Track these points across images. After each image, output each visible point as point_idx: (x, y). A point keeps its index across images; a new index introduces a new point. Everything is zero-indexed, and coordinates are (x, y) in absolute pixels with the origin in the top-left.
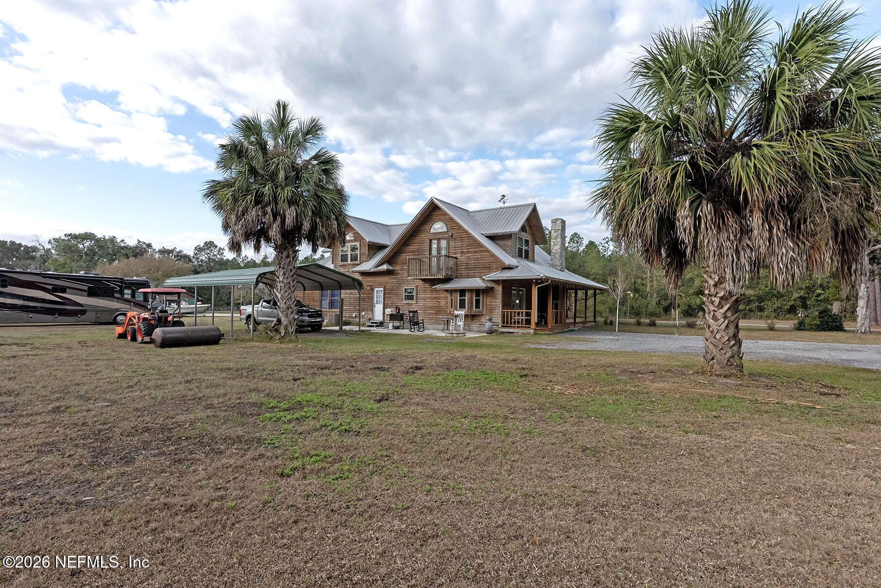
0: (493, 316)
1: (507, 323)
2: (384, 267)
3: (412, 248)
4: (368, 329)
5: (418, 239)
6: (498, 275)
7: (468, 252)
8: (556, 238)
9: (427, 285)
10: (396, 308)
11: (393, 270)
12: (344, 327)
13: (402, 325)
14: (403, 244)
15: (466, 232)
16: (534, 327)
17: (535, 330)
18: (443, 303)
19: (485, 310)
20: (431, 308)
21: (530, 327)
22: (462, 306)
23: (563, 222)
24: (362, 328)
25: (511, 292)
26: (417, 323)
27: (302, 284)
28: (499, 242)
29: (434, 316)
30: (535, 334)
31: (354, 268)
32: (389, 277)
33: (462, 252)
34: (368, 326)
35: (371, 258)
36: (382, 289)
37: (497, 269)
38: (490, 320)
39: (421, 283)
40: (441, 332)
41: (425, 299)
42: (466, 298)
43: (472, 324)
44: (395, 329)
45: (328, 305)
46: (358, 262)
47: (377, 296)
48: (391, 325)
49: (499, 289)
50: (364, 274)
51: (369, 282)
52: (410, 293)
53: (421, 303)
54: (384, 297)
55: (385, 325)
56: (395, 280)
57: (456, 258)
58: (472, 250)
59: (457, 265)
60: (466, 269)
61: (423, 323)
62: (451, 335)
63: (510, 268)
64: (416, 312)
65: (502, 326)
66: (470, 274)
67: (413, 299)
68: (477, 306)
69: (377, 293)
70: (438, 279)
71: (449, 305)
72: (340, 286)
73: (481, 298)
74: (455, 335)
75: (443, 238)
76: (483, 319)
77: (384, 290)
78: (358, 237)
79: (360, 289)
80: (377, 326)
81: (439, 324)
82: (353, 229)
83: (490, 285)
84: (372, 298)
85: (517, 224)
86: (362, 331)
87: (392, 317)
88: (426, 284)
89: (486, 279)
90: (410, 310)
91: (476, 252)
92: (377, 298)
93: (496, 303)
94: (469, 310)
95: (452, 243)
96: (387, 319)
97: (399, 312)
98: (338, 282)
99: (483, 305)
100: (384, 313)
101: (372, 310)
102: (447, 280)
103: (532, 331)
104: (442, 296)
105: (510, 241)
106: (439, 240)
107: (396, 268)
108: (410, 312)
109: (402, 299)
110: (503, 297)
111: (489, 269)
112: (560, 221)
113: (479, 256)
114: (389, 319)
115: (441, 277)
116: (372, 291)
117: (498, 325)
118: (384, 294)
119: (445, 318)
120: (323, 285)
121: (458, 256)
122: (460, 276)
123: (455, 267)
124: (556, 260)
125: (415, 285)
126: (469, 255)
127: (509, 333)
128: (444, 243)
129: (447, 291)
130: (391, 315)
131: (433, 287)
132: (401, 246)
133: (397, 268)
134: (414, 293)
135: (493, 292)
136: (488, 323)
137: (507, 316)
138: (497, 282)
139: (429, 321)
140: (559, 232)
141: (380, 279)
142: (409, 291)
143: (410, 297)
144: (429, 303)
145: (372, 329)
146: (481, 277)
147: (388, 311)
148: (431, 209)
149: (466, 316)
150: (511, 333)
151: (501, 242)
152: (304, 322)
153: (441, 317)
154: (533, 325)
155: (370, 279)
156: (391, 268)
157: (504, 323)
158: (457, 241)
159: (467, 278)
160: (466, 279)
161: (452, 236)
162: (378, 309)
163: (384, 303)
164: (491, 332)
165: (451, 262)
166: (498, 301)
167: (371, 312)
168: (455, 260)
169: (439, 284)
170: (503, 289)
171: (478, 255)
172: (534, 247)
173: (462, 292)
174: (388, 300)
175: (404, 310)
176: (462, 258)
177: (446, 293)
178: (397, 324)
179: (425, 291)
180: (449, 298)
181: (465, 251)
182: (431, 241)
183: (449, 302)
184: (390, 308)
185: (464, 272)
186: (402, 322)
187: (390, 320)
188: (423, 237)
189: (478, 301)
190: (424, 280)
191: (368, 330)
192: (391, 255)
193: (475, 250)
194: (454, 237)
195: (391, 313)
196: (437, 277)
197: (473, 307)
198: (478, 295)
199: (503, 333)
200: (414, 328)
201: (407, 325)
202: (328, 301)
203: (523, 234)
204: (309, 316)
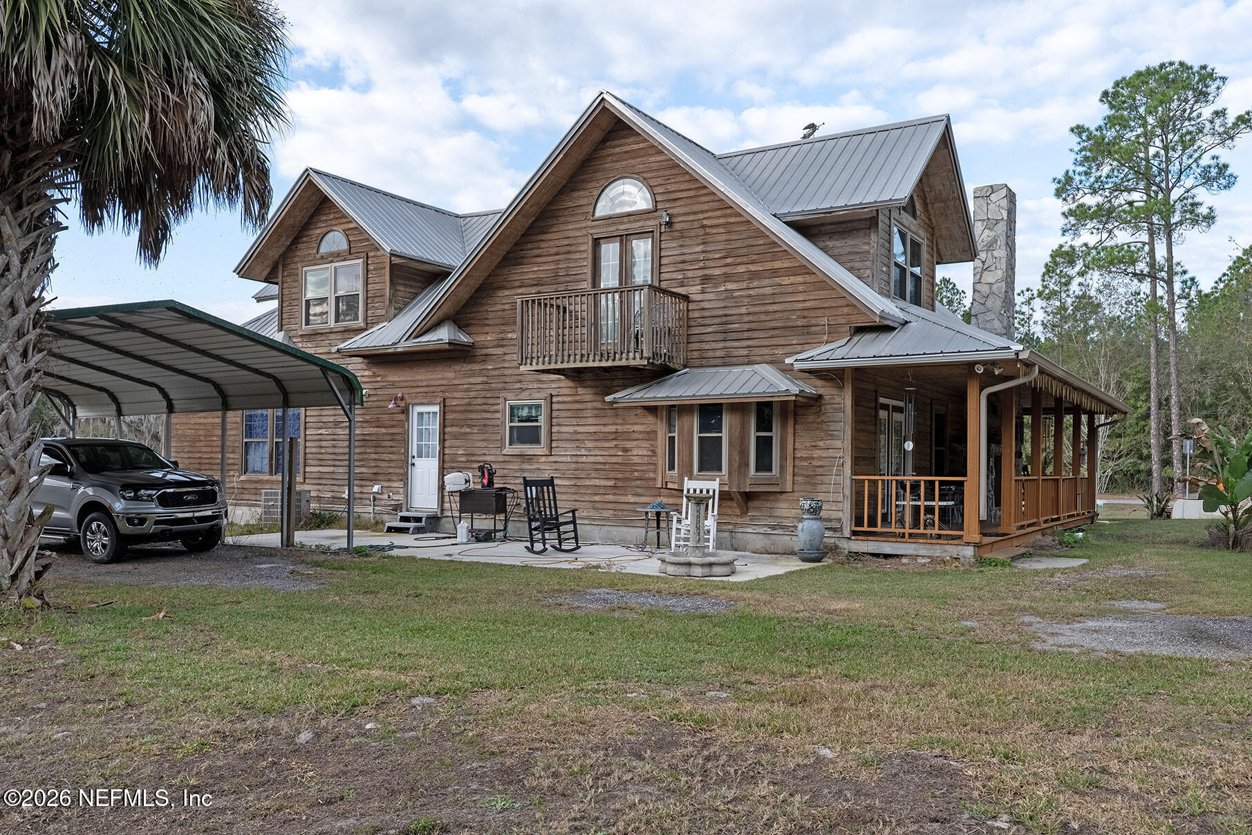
0: (821, 497)
1: (872, 522)
2: (443, 335)
3: (531, 271)
4: (384, 540)
5: (553, 240)
6: (840, 353)
7: (727, 277)
8: (990, 246)
9: (585, 394)
10: (481, 469)
11: (472, 346)
12: (300, 537)
13: (500, 526)
14: (505, 258)
15: (725, 206)
16: (976, 538)
17: (977, 546)
18: (639, 452)
19: (789, 477)
20: (598, 468)
21: (960, 537)
22: (710, 461)
23: (1011, 197)
24: (363, 539)
25: (876, 416)
26: (551, 524)
27: (162, 391)
28: (830, 244)
29: (610, 498)
30: (980, 561)
31: (344, 340)
32: (457, 368)
33: (706, 279)
34: (390, 530)
35: (400, 310)
36: (436, 409)
37: (833, 333)
38: (815, 511)
39: (562, 385)
40: (635, 554)
41: (576, 439)
42: (725, 435)
43: (742, 525)
44: (478, 540)
45: (266, 461)
46: (360, 323)
47: (420, 432)
48: (463, 527)
49: (842, 401)
50: (379, 359)
51: (393, 385)
52: (528, 419)
53: (565, 453)
54: (443, 434)
55: (446, 524)
56: (479, 380)
57: (686, 298)
58: (741, 269)
59: (687, 322)
60: (720, 336)
61: (574, 522)
62: (682, 570)
63: (883, 328)
64: (550, 482)
65: (854, 533)
66: (736, 353)
67: (537, 441)
68: (764, 464)
69: (420, 422)
70: (627, 367)
71: (662, 460)
72: (285, 394)
73: (775, 433)
74: (698, 571)
75: (641, 234)
76: (784, 509)
77: (444, 413)
78: (361, 245)
79: (351, 403)
80: (418, 530)
81: (627, 523)
82: (343, 216)
83: (811, 388)
84: (405, 441)
85: (897, 177)
86: (361, 552)
87: (469, 501)
88: (581, 391)
89: (798, 366)
90: (530, 476)
91: (755, 275)
92: (420, 438)
93: (831, 453)
94: (735, 477)
95: (672, 249)
96: (454, 504)
97: (491, 483)
98: (278, 382)
99: (783, 458)
100: (442, 487)
101: (405, 479)
102: (659, 372)
103: (969, 552)
104: (637, 428)
105: (873, 237)
106: (624, 239)
107: (481, 338)
108: (527, 483)
109: (502, 440)
110: (856, 430)
111: (807, 334)
112: (1004, 192)
113: (768, 290)
114: (456, 506)
115: (638, 362)
116: (402, 417)
117: (840, 530)
118: (443, 426)
119: (650, 503)
120: (230, 390)
121: (693, 290)
122: (704, 362)
123: (683, 331)
124: (990, 316)
125: (545, 394)
126: (731, 286)
127: (877, 555)
128: (642, 248)
129: (652, 410)
130: (465, 496)
131: (608, 398)
132: (500, 266)
133: (486, 338)
134: (542, 421)
135: (819, 413)
136: (806, 523)
137: (873, 497)
138: (832, 376)
139: (592, 513)
140: (1002, 227)
141: (430, 376)
142: (525, 413)
143: (527, 435)
144: (593, 454)
145: (398, 539)
146: (776, 362)
147: (455, 480)
148: (597, 135)
149: (725, 496)
150: (887, 556)
151: (838, 243)
152: (142, 521)
153: (632, 499)
154: (971, 531)
155: (395, 376)
156: (464, 338)
157: (859, 521)
158: (688, 242)
159: (725, 365)
160: (722, 370)
161: (669, 224)
162: (425, 472)
163: (442, 454)
164: (817, 554)
165: (670, 311)
166: (838, 443)
167: (400, 484)
168: (683, 306)
169: (625, 387)
170: (857, 402)
171: (765, 287)
172: (934, 271)
173: (710, 413)
174: (457, 443)
175: (510, 478)
176: (706, 299)
177: (650, 419)
178: (484, 523)
179: (577, 414)
180: (660, 435)
181: (717, 272)
182: (597, 243)
183: (659, 451)
184: (459, 470)
185: (716, 348)
186: (502, 517)
187: (461, 511)
188: (573, 231)
189: (764, 446)
190: (577, 375)
191: (382, 549)
192: (464, 294)
193: (753, 268)
194: (677, 226)
195: (463, 487)
196: (623, 363)
197: (747, 465)
198: (764, 423)
199: (856, 556)
200: (544, 541)
201: (519, 526)
202: (267, 448)
203: (906, 218)
204: (164, 501)
